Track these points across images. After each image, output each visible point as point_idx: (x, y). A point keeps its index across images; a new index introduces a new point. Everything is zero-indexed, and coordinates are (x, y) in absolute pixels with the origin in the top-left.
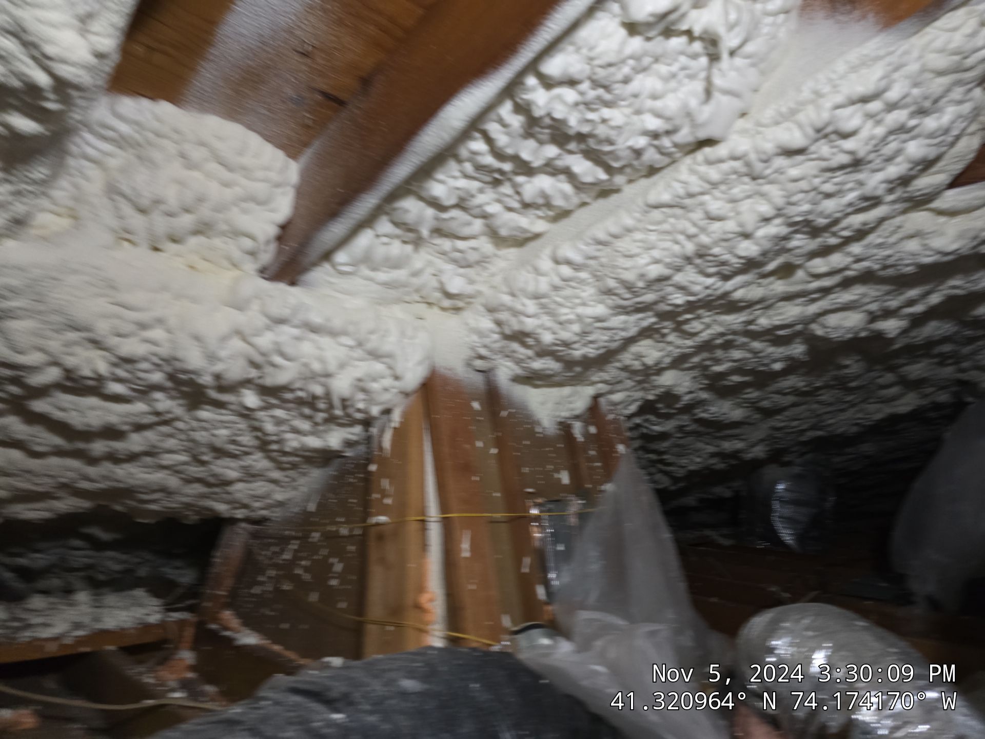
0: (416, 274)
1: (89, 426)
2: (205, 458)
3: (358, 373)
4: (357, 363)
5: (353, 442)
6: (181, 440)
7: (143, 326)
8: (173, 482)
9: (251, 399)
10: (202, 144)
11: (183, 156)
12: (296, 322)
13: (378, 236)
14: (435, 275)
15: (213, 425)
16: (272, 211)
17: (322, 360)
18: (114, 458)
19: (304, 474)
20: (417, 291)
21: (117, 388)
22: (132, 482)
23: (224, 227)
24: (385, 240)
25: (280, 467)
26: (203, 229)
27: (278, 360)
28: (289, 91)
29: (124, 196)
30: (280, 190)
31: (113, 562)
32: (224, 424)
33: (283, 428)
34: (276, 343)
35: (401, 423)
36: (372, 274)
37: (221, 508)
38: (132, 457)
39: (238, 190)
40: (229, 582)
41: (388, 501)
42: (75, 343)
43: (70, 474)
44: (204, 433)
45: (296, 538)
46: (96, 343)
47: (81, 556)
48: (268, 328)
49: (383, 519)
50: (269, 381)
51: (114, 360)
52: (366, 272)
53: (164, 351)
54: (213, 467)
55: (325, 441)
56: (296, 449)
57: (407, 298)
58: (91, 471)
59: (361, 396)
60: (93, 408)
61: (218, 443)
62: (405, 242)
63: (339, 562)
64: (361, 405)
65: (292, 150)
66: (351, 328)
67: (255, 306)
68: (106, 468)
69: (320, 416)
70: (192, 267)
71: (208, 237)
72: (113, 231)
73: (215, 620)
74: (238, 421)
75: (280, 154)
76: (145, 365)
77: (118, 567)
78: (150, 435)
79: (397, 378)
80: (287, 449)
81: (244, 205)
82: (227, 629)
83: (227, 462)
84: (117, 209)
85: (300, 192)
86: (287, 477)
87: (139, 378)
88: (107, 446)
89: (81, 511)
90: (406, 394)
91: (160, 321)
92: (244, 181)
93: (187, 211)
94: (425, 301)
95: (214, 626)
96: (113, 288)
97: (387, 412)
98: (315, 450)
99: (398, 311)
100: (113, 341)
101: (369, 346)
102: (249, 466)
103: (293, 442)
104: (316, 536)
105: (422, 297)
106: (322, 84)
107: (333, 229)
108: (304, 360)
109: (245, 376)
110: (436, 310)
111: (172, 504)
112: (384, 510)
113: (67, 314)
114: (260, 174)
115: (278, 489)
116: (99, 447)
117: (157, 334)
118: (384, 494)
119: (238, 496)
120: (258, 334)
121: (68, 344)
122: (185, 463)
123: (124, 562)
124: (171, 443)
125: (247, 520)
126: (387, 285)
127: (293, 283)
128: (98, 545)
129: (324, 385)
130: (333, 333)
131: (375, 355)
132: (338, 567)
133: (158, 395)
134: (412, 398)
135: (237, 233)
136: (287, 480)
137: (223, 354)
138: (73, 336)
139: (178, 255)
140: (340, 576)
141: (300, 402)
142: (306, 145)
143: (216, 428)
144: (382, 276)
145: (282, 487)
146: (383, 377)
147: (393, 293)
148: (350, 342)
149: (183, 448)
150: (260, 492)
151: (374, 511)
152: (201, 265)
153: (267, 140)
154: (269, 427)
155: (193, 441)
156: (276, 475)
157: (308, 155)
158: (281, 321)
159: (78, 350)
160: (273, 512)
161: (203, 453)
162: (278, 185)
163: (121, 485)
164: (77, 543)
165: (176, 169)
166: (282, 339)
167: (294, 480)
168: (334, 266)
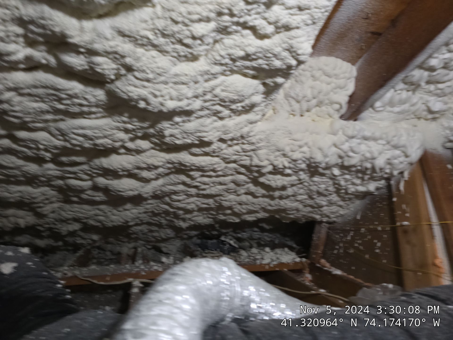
0: (413, 105)
1: (277, 186)
2: (314, 197)
3: (388, 156)
4: (387, 152)
5: (379, 188)
6: (305, 190)
7: (301, 147)
8: (300, 206)
9: (336, 172)
10: (320, 69)
11: (313, 76)
12: (359, 137)
13: (396, 91)
14: (423, 104)
15: (319, 183)
16: (346, 90)
17: (370, 152)
18: (281, 198)
19: (353, 203)
20: (413, 113)
21: (288, 171)
22: (286, 206)
23: (327, 101)
24: (399, 92)
25: (343, 200)
26: (319, 104)
27: (351, 154)
28: (357, 37)
29: (293, 98)
30: (349, 81)
31: (267, 237)
32: (323, 183)
33: (349, 183)
34: (350, 147)
35: (409, 178)
36: (391, 109)
37: (318, 217)
38: (288, 197)
39: (333, 85)
40: (322, 248)
41: (408, 215)
42: (278, 156)
43: (266, 204)
44: (315, 187)
45: (352, 231)
46: (285, 155)
47: (257, 234)
48: (347, 141)
49: (406, 223)
50: (346, 164)
51: (290, 160)
52: (389, 109)
53: (308, 155)
54: (316, 200)
55: (367, 188)
56: (353, 192)
57: (408, 117)
58: (272, 202)
59: (388, 166)
60: (279, 179)
61: (321, 190)
62: (408, 91)
63: (379, 241)
64: (388, 171)
65: (353, 62)
66: (384, 136)
67: (340, 133)
68: (277, 201)
69: (366, 177)
70: (313, 120)
71: (320, 107)
72: (288, 112)
73: (319, 263)
74: (329, 181)
75: (349, 65)
76: (300, 162)
77: (269, 239)
78: (294, 188)
79: (407, 156)
80: (350, 192)
81: (335, 90)
82: (325, 267)
83: (322, 198)
84: (289, 103)
85: (358, 79)
86: (346, 204)
87: (297, 167)
88: (280, 193)
89: (265, 217)
90: (411, 164)
91: (306, 144)
92: (335, 80)
93: (314, 98)
94: (417, 117)
95: (318, 265)
96: (290, 133)
97: (402, 173)
98: (362, 192)
99: (404, 125)
100: (290, 154)
101: (392, 143)
102: (331, 200)
103: (352, 189)
104: (363, 230)
105: (415, 116)
106: (372, 29)
107: (380, 93)
108: (362, 153)
109: (337, 162)
110: (422, 121)
111: (299, 215)
112: (407, 219)
113: (276, 146)
114: (342, 76)
115: (341, 209)
116: (277, 194)
117: (305, 149)
118: (404, 212)
119: (325, 212)
120: (343, 144)
121: (276, 157)
122: (306, 199)
123: (271, 237)
124: (302, 191)
125: (328, 223)
126: (399, 113)
127: (355, 120)
128: (263, 230)
129: (372, 163)
130: (375, 139)
131: (396, 147)
132: (379, 244)
133: (301, 173)
134: (414, 166)
135: (332, 103)
136: (346, 205)
137: (329, 154)
138: (278, 153)
139: (309, 117)
140: (379, 248)
141: (358, 171)
142: (360, 58)
143: (320, 184)
144: (397, 109)
145: (343, 208)
146: (400, 157)
147: (401, 116)
148: (384, 142)
149: (305, 193)
150: (334, 210)
151: (398, 219)
152: (317, 119)
153: (344, 61)
154: (343, 183)
155: (310, 190)
156: (341, 203)
157: (360, 62)
158: (352, 137)
159: (279, 158)
160: (338, 219)
161: (314, 195)
162: (349, 79)
163: (283, 208)
164: (256, 229)
165: (310, 82)
166: (353, 145)
167: (348, 205)
168: (374, 109)
